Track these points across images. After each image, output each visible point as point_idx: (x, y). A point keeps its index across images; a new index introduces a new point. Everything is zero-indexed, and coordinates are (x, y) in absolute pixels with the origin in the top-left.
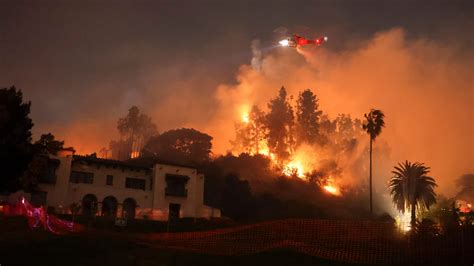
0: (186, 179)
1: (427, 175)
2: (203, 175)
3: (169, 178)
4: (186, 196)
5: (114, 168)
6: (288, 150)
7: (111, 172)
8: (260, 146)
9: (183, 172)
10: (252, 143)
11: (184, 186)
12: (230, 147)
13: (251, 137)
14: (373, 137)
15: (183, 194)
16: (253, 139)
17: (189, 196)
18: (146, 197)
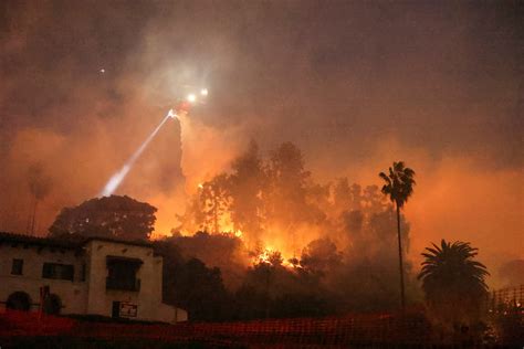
0: (137, 264)
1: (475, 259)
2: (161, 259)
3: (112, 262)
4: (138, 290)
5: (26, 247)
6: (263, 226)
7: (19, 254)
8: (220, 223)
9: (134, 253)
10: (208, 218)
11: (134, 274)
12: (177, 224)
13: (208, 209)
14: (400, 204)
15: (134, 287)
16: (210, 213)
17: (143, 289)
18: (76, 292)
